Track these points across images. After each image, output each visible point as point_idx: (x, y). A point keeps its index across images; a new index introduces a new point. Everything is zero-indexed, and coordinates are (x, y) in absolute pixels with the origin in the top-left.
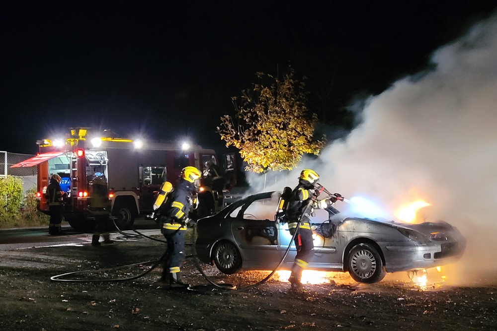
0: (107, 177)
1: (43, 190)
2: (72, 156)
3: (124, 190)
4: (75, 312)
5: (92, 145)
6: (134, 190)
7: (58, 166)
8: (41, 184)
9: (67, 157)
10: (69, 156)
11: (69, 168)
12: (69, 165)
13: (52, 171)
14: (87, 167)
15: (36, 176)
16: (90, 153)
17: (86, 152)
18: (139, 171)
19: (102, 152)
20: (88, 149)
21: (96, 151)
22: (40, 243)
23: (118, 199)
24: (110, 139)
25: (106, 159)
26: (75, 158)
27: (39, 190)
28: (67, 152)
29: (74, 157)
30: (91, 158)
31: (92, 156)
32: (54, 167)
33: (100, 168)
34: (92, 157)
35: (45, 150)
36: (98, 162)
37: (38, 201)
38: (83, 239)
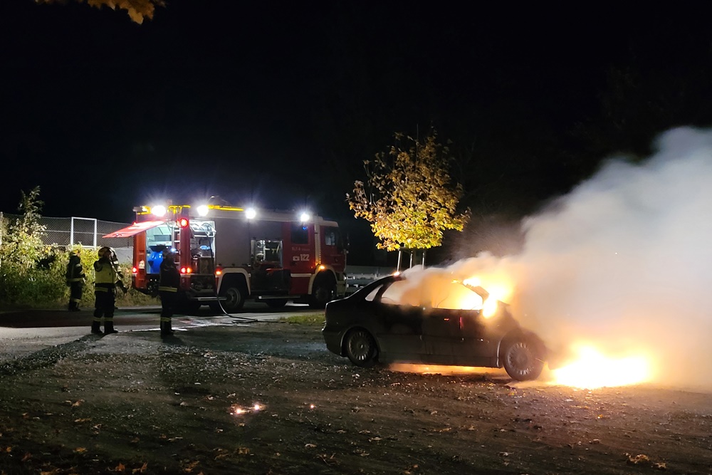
0: (214, 251)
1: (140, 265)
2: (174, 226)
3: (234, 266)
4: (189, 407)
5: (198, 214)
6: (245, 266)
7: (158, 237)
8: (137, 258)
9: (169, 227)
10: (171, 226)
11: (171, 240)
12: (170, 236)
13: (150, 242)
14: (191, 239)
15: (131, 248)
16: (195, 223)
17: (191, 222)
18: (250, 244)
19: (209, 222)
20: (193, 218)
21: (202, 221)
22: (138, 326)
23: (226, 276)
24: (218, 207)
25: (214, 230)
26: (178, 229)
27: (135, 265)
28: (168, 221)
29: (177, 227)
30: (196, 229)
31: (197, 226)
32: (153, 238)
33: (206, 240)
34: (198, 228)
35: (143, 219)
36: (204, 234)
37: (134, 277)
38: (186, 322)
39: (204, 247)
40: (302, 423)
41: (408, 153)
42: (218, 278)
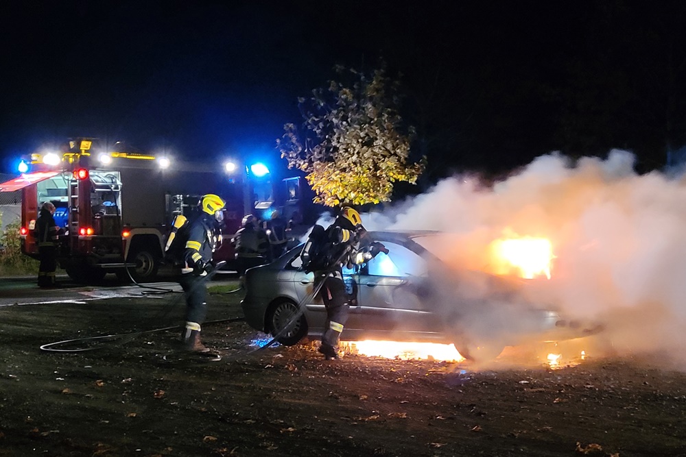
0: (120, 208)
1: (31, 225)
2: (71, 178)
3: (144, 226)
4: (73, 394)
5: (99, 163)
6: (159, 227)
7: (52, 192)
8: (27, 217)
9: (64, 178)
10: (66, 177)
11: (67, 195)
12: (67, 190)
13: (43, 199)
14: (92, 194)
15: (19, 206)
16: (96, 174)
17: (91, 173)
18: (165, 200)
19: (113, 173)
20: (94, 168)
21: (104, 171)
22: (26, 299)
23: (135, 238)
24: (124, 155)
25: (119, 183)
26: (75, 181)
27: (24, 225)
28: (64, 172)
29: (74, 179)
30: (97, 181)
31: (99, 178)
32: (46, 193)
33: (111, 196)
34: (100, 180)
36: (107, 187)
37: (22, 239)
38: (86, 293)
39: (109, 204)
40: (205, 412)
41: (352, 89)
42: (125, 241)
